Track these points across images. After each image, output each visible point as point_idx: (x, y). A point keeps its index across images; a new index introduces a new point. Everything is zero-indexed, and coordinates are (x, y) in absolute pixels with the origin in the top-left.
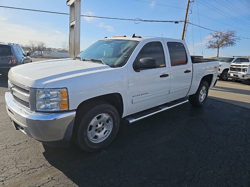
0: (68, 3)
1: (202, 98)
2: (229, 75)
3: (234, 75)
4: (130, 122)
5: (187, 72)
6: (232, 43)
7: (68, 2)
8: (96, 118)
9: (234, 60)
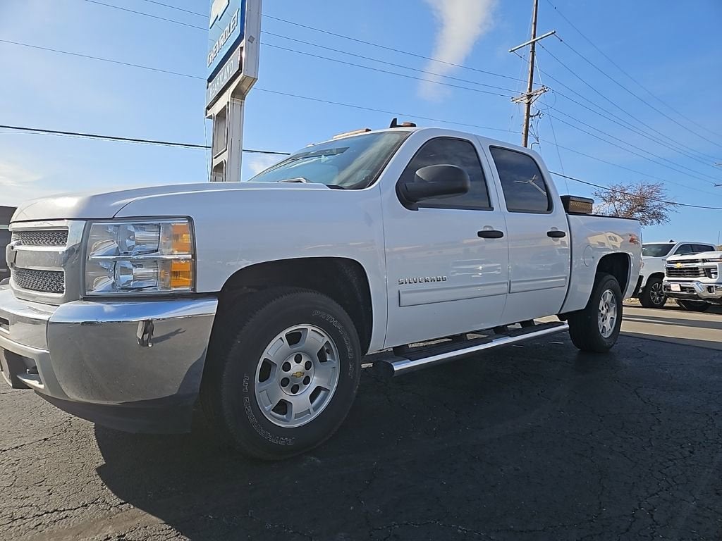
0: (210, 113)
1: (606, 325)
2: (668, 288)
3: (683, 289)
4: (396, 368)
5: (554, 234)
6: (657, 216)
7: (208, 108)
8: (283, 335)
9: (673, 250)
